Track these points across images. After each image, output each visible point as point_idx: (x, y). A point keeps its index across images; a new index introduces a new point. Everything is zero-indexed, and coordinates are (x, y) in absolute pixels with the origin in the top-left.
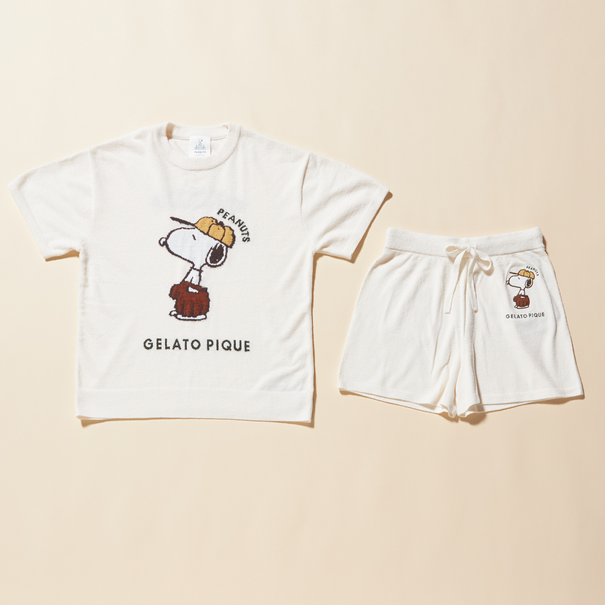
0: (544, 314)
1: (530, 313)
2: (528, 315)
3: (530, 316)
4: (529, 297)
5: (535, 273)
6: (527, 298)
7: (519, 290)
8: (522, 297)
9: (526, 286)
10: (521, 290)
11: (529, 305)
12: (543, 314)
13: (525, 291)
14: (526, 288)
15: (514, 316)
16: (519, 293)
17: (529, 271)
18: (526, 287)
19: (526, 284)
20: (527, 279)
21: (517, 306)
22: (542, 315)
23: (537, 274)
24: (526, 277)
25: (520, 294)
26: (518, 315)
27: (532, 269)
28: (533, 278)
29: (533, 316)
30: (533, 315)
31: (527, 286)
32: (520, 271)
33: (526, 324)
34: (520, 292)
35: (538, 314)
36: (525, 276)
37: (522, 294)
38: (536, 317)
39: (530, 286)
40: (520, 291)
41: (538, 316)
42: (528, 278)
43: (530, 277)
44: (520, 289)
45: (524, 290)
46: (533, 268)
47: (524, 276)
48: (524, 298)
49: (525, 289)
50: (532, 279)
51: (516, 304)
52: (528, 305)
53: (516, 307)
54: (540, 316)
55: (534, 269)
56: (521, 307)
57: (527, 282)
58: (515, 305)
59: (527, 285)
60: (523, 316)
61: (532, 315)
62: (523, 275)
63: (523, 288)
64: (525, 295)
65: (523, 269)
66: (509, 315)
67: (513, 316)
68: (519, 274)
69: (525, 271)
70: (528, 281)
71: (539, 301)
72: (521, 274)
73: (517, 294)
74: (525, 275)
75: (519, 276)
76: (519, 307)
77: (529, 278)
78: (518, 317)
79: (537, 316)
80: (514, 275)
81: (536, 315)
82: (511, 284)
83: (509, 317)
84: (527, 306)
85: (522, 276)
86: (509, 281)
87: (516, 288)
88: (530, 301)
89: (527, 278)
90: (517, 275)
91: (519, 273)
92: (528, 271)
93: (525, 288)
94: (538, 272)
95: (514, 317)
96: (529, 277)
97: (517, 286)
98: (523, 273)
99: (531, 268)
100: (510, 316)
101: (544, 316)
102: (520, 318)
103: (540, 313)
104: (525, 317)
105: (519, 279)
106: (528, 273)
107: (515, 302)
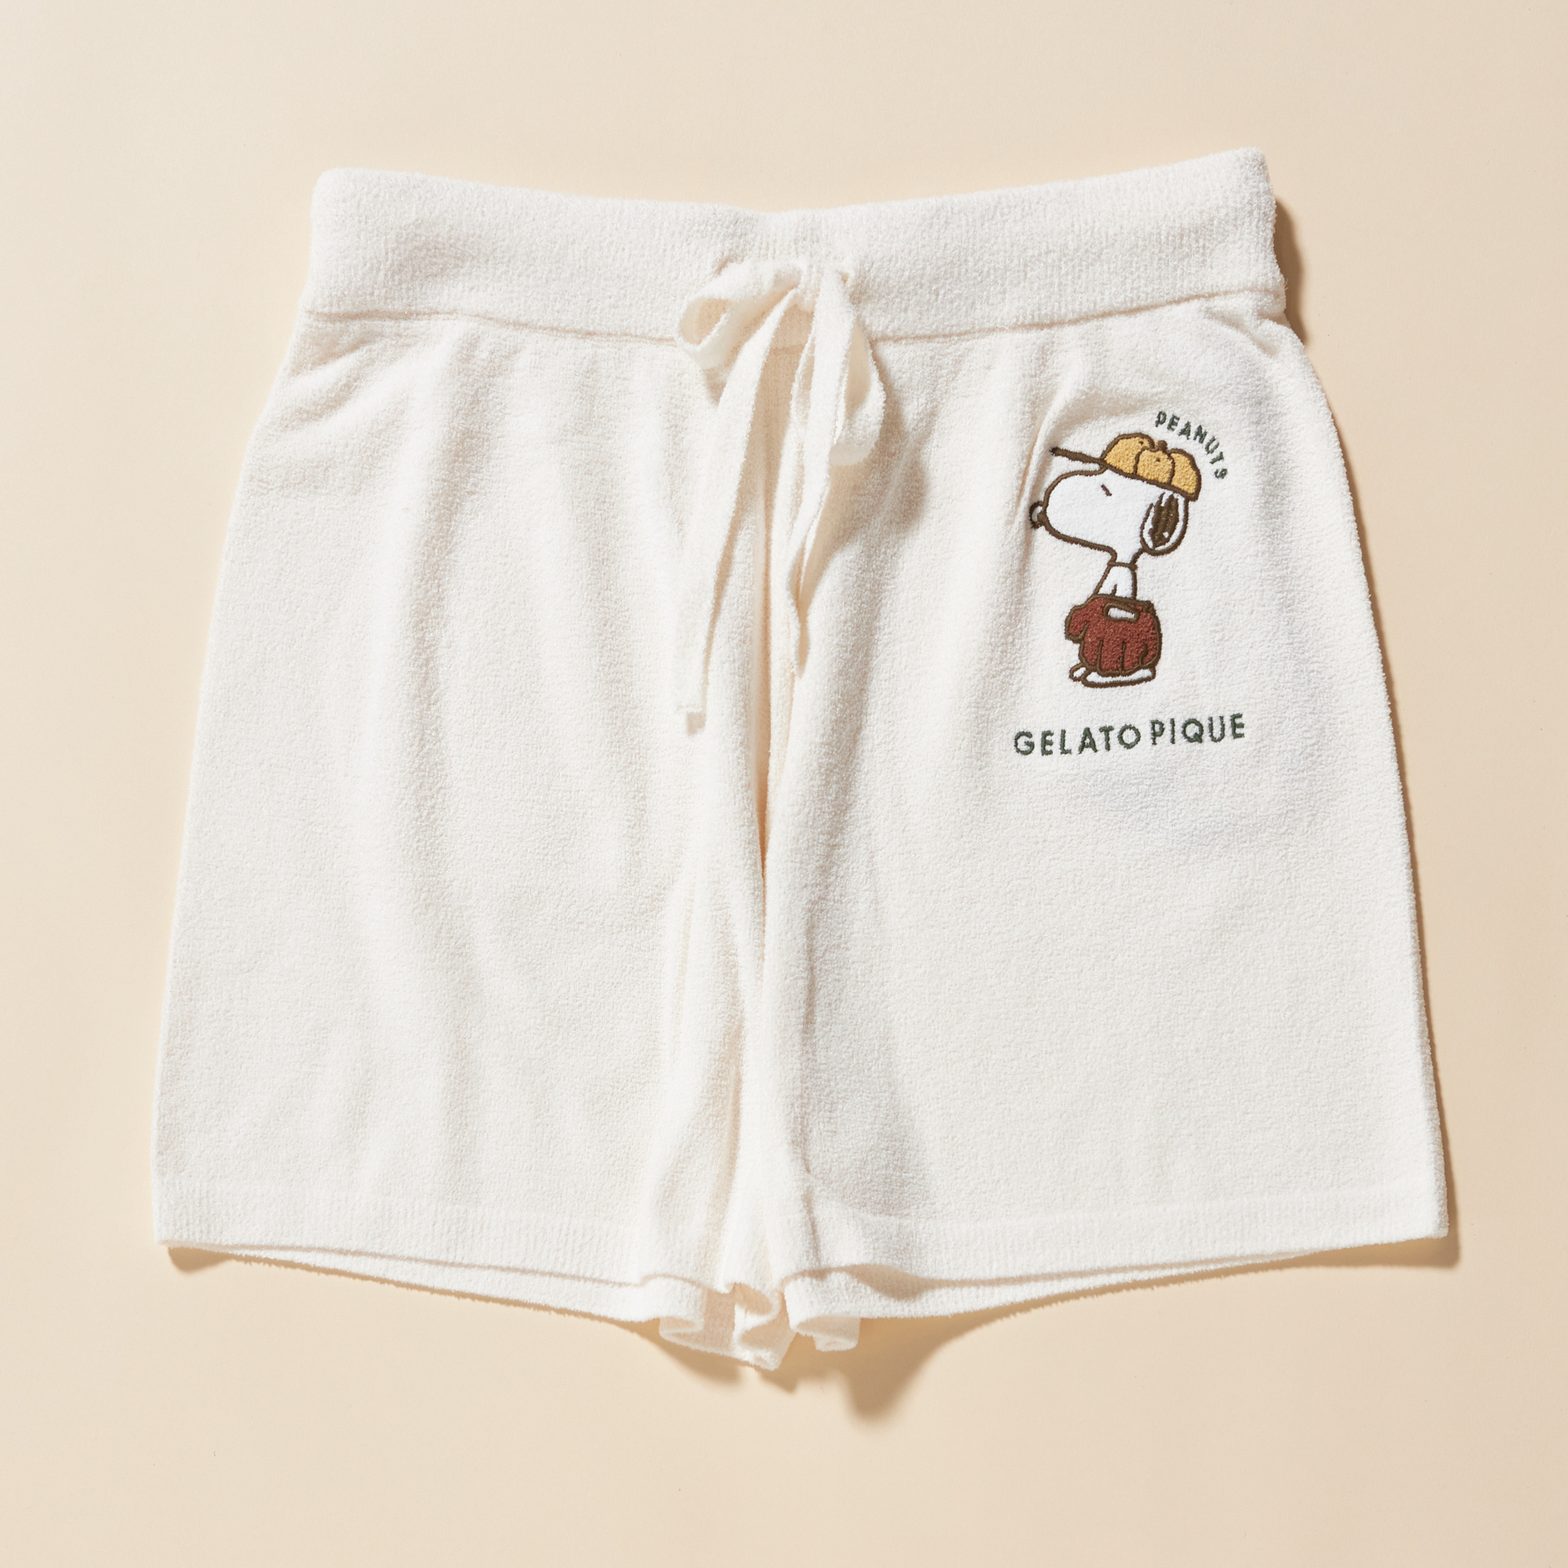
0: (1242, 726)
1: (1161, 718)
2: (1146, 732)
3: (1155, 735)
4: (1159, 614)
5: (1202, 463)
6: (1146, 618)
7: (1104, 567)
8: (1115, 613)
9: (1143, 541)
10: (1113, 563)
11: (1159, 668)
12: (1235, 726)
13: (1139, 573)
14: (1144, 555)
15: (1056, 739)
16: (1100, 585)
17: (1170, 447)
18: (1144, 549)
19: (1149, 525)
20: (1153, 493)
21: (1082, 670)
22: (1228, 731)
23: (1219, 466)
24: (1145, 485)
25: (1106, 589)
26: (1087, 733)
27: (1185, 431)
28: (1191, 490)
29: (1178, 735)
30: (1178, 728)
31: (1150, 544)
32: (1115, 442)
33: (1134, 789)
34: (1105, 577)
35: (1205, 724)
36: (1143, 479)
37: (1118, 594)
38: (1196, 745)
39: (1168, 545)
40: (1108, 571)
41: (1206, 736)
42: (1161, 491)
43: (1175, 483)
44: (1106, 557)
45: (1132, 566)
46: (1194, 429)
47: (1134, 475)
48: (1130, 616)
49: (1139, 562)
50: (1181, 500)
51: (1081, 655)
52: (1153, 667)
53: (1078, 674)
54: (1217, 733)
55: (1201, 434)
56: (1109, 679)
57: (1152, 514)
58: (1076, 660)
59: (1152, 533)
60: (1113, 735)
61: (1168, 727)
62: (1129, 469)
63: (1124, 556)
64: (1138, 597)
65: (1132, 430)
66: (1029, 735)
67: (1051, 744)
68: (1110, 459)
69: (1146, 443)
70: (1159, 508)
71: (1218, 636)
72: (1120, 465)
73: (1090, 592)
74: (1140, 472)
75: (1108, 472)
76: (1094, 677)
77: (1168, 493)
78: (1081, 750)
79: (1198, 738)
80: (1078, 465)
81: (1192, 730)
82: (1055, 526)
83: (1031, 745)
84: (1146, 673)
85: (1127, 475)
86: (1045, 504)
87: (1087, 549)
88: (1164, 639)
89: (1156, 491)
90: (1094, 467)
91: (1105, 454)
92: (1163, 446)
93: (1136, 557)
94: (1220, 458)
95: (1056, 748)
96: (1168, 485)
97: (1089, 539)
98: (1132, 458)
99: (1181, 425)
100: (1037, 740)
101: (1241, 736)
102: (1097, 748)
103: (1221, 713)
104: (1129, 743)
105: (1108, 494)
106: (1164, 457)
107: (1075, 642)
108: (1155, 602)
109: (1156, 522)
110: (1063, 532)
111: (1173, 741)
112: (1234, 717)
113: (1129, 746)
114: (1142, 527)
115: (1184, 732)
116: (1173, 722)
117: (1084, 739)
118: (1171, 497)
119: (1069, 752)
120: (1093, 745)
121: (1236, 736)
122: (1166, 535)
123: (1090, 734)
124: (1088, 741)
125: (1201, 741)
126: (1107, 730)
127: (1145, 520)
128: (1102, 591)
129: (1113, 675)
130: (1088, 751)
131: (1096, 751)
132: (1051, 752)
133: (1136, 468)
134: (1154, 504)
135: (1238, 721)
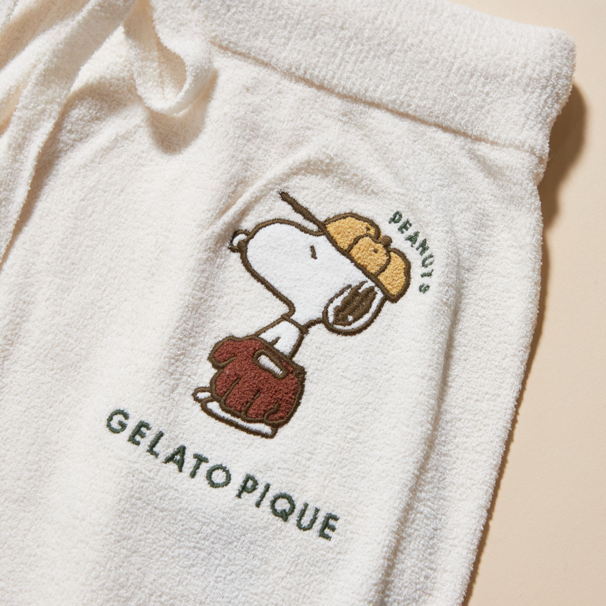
0: (333, 529)
1: (258, 477)
2: (237, 481)
3: (244, 489)
4: (307, 384)
5: (416, 271)
6: (291, 381)
7: (276, 316)
8: (265, 360)
9: (325, 313)
10: (286, 317)
11: (283, 431)
12: (326, 525)
13: (307, 339)
14: (321, 326)
15: (150, 436)
16: (264, 330)
17: (393, 245)
18: (323, 320)
19: (338, 302)
20: (357, 277)
21: (207, 394)
22: (318, 526)
23: (426, 281)
24: (352, 266)
25: (268, 336)
26: (182, 450)
27: (412, 239)
28: (394, 292)
29: (266, 502)
30: (270, 496)
31: (331, 319)
32: (344, 216)
33: (197, 526)
34: (272, 325)
35: (299, 507)
36: (352, 260)
37: (277, 346)
38: (279, 522)
39: (347, 328)
40: (278, 322)
41: (293, 518)
42: (365, 278)
43: (381, 278)
44: (284, 309)
45: (304, 330)
46: (420, 239)
47: (346, 253)
48: (277, 370)
49: (312, 330)
50: (380, 296)
51: (214, 381)
52: (276, 427)
53: (201, 395)
54: (306, 521)
55: (424, 247)
56: (228, 416)
57: (346, 294)
58: (206, 383)
59: (338, 311)
60: (204, 468)
61: (260, 489)
62: (344, 244)
63: (301, 317)
64: (294, 359)
65: (365, 214)
66: (126, 416)
67: (143, 436)
68: (331, 228)
69: (372, 231)
71: (353, 434)
72: (337, 237)
73: (252, 331)
74: (353, 252)
75: (323, 238)
76: (214, 406)
77: (370, 284)
78: (169, 460)
79: (284, 516)
80: (298, 218)
81: (283, 505)
82: (250, 259)
83: (123, 426)
84: (267, 429)
85: (339, 249)
86: (251, 235)
87: (269, 294)
88: (300, 409)
90: (313, 227)
91: (329, 221)
92: (387, 243)
93: (312, 323)
94: (429, 275)
95: (145, 443)
96: (373, 277)
97: (276, 286)
98: (351, 237)
99: (411, 232)
100: (132, 425)
101: (328, 537)
102: (184, 469)
103: (318, 505)
104: (216, 482)
105: (314, 256)
106: (382, 251)
107: (214, 366)
108: (309, 371)
109: (346, 303)
110: (256, 267)
111: (258, 505)
112: (331, 517)
113: (213, 485)
114: (331, 301)
115: (273, 503)
116: (267, 488)
117: (176, 453)
118: (371, 289)
119: (156, 455)
120: (181, 465)
121: (322, 534)
122: (350, 318)
123: (184, 454)
124: (178, 457)
125: (286, 519)
126: (200, 459)
127: (337, 296)
128: (263, 336)
129: (233, 415)
130: (173, 466)
131: (181, 470)
132: (138, 443)
133: (351, 247)
134: (353, 286)
135: (331, 522)
